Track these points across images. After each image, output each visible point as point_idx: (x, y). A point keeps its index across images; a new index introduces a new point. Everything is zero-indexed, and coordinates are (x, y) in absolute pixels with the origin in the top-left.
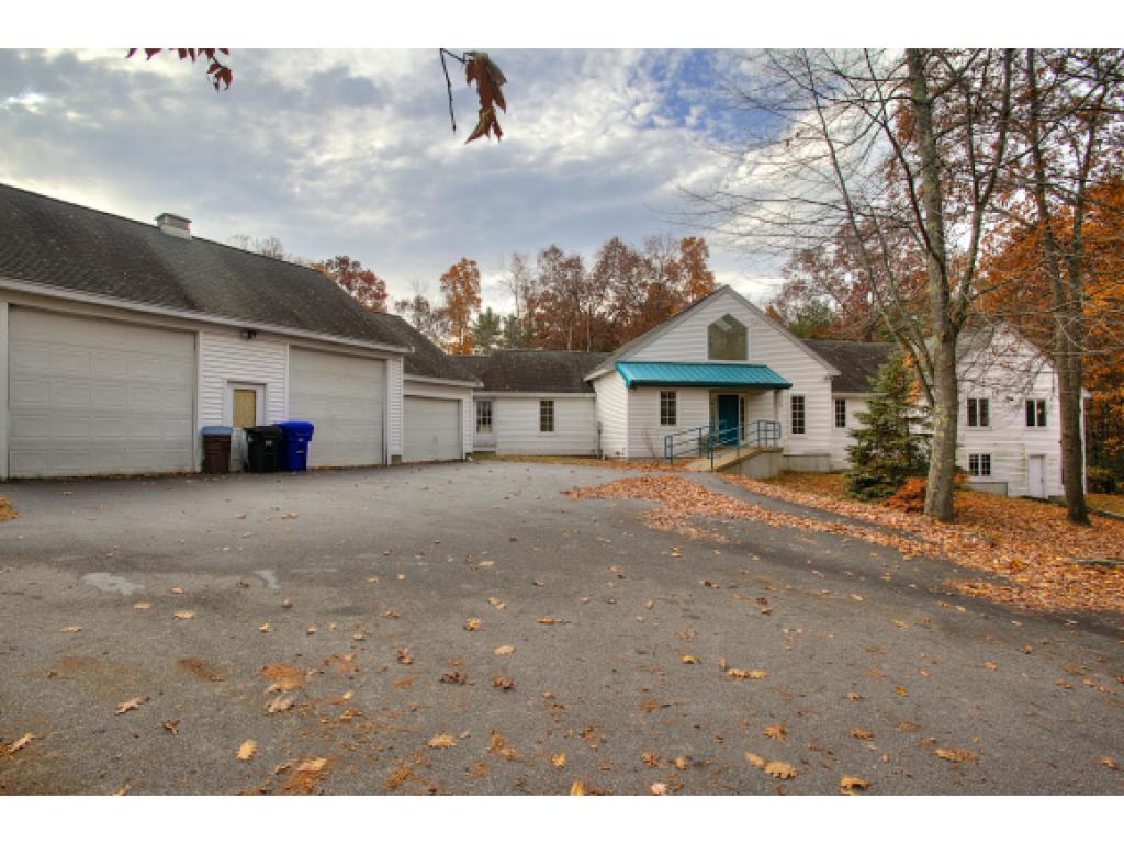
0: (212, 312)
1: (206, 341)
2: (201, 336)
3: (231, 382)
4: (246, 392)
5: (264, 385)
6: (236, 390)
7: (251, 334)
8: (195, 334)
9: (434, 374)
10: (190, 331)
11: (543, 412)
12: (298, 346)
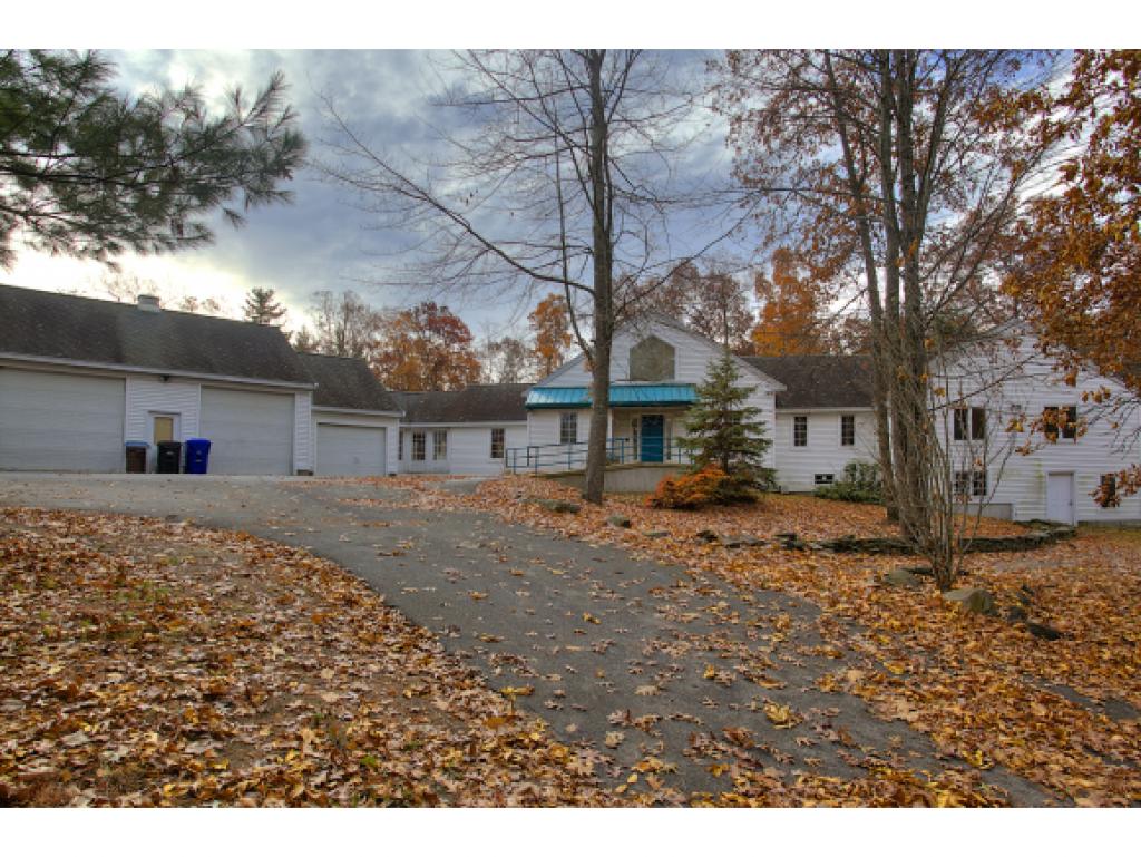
0: (136, 364)
1: (132, 385)
2: (128, 381)
3: (151, 412)
4: (165, 419)
5: (179, 414)
6: (157, 418)
7: (166, 378)
8: (124, 379)
9: (352, 406)
10: (121, 378)
11: (494, 440)
12: (208, 386)
